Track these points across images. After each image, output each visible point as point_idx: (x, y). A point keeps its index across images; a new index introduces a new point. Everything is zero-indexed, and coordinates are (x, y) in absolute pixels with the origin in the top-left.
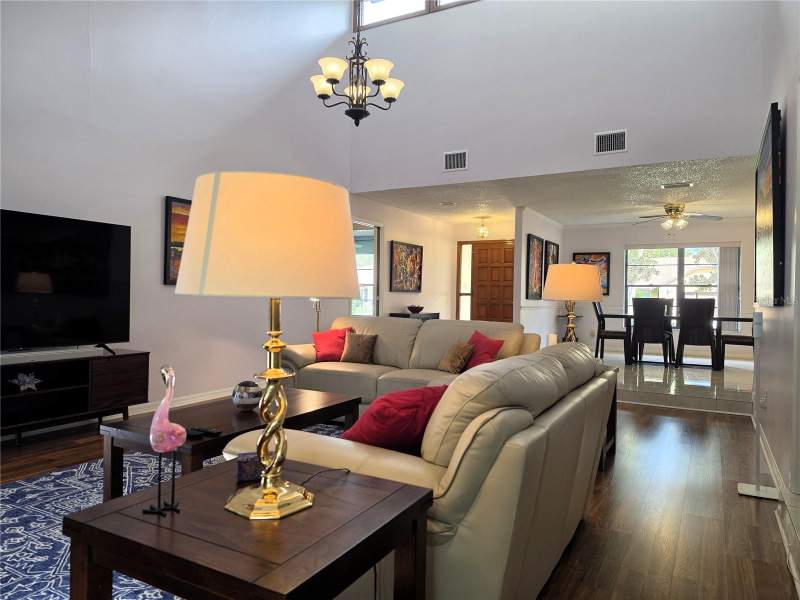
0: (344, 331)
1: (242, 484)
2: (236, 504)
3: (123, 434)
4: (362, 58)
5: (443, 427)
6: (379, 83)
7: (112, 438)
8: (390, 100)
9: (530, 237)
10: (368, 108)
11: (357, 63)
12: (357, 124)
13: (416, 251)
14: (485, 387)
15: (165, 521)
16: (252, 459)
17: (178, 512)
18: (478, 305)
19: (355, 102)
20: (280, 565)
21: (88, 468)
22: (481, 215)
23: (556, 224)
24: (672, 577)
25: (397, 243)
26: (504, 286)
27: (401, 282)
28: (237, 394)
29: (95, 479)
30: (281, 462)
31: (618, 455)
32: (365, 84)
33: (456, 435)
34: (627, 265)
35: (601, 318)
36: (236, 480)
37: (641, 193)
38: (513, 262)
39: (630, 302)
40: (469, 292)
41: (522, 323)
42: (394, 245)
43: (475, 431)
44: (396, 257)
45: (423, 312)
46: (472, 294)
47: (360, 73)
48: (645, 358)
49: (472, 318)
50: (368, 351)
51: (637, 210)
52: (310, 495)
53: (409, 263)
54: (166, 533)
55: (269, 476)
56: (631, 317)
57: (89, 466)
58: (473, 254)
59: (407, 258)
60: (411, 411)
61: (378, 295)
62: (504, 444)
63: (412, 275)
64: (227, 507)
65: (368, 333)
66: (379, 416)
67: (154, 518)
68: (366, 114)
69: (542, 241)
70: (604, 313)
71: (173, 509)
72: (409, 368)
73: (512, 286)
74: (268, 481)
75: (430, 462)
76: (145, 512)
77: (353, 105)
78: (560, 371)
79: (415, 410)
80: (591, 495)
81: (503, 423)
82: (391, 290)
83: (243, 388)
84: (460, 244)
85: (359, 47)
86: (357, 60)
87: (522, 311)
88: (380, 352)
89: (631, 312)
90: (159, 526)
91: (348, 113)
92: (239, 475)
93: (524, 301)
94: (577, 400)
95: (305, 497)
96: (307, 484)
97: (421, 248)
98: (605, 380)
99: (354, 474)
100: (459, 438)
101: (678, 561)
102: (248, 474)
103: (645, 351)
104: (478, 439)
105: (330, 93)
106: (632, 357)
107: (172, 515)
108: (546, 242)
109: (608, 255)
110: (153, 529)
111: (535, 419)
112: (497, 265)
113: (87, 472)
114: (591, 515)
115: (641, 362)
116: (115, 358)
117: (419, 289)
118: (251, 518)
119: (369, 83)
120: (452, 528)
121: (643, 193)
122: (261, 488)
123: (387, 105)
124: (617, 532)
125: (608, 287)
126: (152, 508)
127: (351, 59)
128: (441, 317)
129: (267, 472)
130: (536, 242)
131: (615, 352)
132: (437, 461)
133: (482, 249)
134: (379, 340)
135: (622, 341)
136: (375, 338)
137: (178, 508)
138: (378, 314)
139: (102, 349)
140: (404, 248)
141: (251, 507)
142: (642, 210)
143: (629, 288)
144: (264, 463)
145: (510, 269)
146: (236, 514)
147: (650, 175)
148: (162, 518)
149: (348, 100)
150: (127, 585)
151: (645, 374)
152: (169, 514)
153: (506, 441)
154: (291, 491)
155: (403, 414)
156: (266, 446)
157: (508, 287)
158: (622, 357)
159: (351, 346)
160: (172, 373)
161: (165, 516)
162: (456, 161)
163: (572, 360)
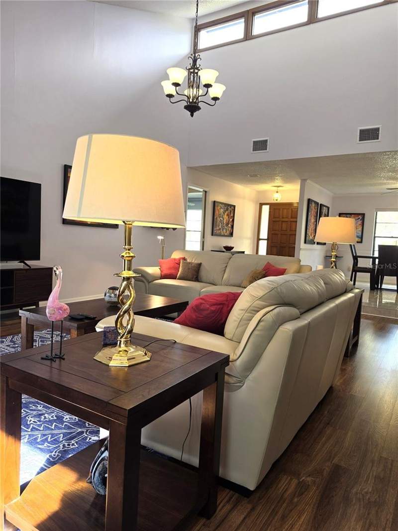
0: (179, 260)
1: (106, 345)
2: (101, 356)
3: (33, 316)
4: (197, 68)
5: (239, 317)
6: (208, 86)
7: (27, 318)
8: (215, 99)
9: (309, 201)
10: (200, 105)
11: (194, 72)
12: (192, 115)
13: (231, 209)
14: (269, 290)
15: (56, 364)
16: (113, 330)
17: (64, 359)
18: (272, 247)
19: (191, 100)
20: (125, 392)
21: (12, 338)
22: (276, 185)
23: (328, 192)
24: (389, 425)
25: (218, 202)
26: (290, 235)
27: (220, 229)
28: (107, 294)
29: (17, 345)
30: (130, 332)
31: (359, 348)
32: (198, 87)
33: (246, 322)
34: (376, 223)
35: (355, 258)
36: (102, 343)
37: (389, 171)
38: (297, 218)
39: (377, 248)
40: (266, 238)
41: (300, 258)
42: (216, 204)
43: (259, 318)
44: (217, 212)
45: (233, 250)
46: (268, 240)
47: (196, 79)
48: (384, 286)
49: (267, 254)
50: (195, 273)
51: (385, 184)
52: (149, 354)
53: (226, 217)
54: (55, 371)
55: (123, 340)
56: (377, 258)
57: (13, 337)
58: (270, 212)
59: (224, 213)
60: (219, 306)
61: (204, 237)
62: (278, 328)
63: (227, 224)
64: (95, 358)
65: (195, 261)
66: (198, 308)
67: (48, 362)
68: (198, 108)
69: (318, 204)
70: (358, 255)
71: (61, 358)
72: (221, 285)
73: (295, 235)
74: (122, 343)
75: (230, 340)
76: (42, 359)
77: (190, 103)
78: (322, 286)
79: (221, 306)
80: (339, 372)
81: (278, 314)
82: (212, 235)
83: (111, 291)
84: (261, 205)
85: (195, 61)
86: (194, 70)
87: (301, 252)
88: (203, 274)
89: (376, 254)
90: (51, 367)
91: (186, 107)
92: (104, 340)
93: (303, 245)
94: (332, 305)
95: (146, 354)
96: (147, 348)
97: (234, 206)
98: (353, 295)
99: (178, 343)
100: (249, 324)
101: (393, 416)
102: (110, 339)
103: (384, 281)
104: (261, 324)
105: (174, 93)
106: (375, 285)
107: (60, 361)
108: (321, 204)
109: (363, 215)
110: (48, 369)
111: (301, 314)
112: (286, 220)
113: (11, 341)
114: (338, 384)
115: (381, 289)
116: (30, 270)
117: (231, 234)
118: (110, 365)
119: (201, 86)
120: (241, 381)
121: (391, 172)
122: (117, 347)
123: (213, 102)
124: (355, 396)
125: (362, 238)
126: (47, 356)
127: (189, 69)
128: (245, 253)
129: (121, 338)
130: (313, 205)
131: (364, 282)
132: (234, 339)
133: (276, 208)
134: (202, 265)
135: (369, 274)
136: (200, 265)
137: (64, 357)
138: (203, 249)
139: (22, 264)
140: (222, 206)
141: (110, 359)
142: (389, 184)
143: (376, 238)
144: (120, 331)
145: (295, 223)
146: (101, 362)
147: (395, 159)
148: (53, 362)
149: (186, 98)
150: (35, 410)
151: (383, 296)
152: (58, 360)
153: (280, 326)
154: (136, 350)
155: (213, 308)
156: (121, 321)
157: (293, 235)
158: (369, 285)
159: (184, 269)
160: (61, 270)
161: (55, 361)
162: (260, 146)
163: (331, 280)
